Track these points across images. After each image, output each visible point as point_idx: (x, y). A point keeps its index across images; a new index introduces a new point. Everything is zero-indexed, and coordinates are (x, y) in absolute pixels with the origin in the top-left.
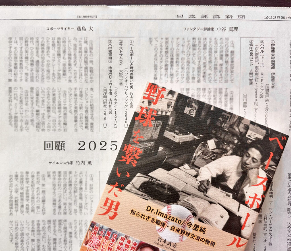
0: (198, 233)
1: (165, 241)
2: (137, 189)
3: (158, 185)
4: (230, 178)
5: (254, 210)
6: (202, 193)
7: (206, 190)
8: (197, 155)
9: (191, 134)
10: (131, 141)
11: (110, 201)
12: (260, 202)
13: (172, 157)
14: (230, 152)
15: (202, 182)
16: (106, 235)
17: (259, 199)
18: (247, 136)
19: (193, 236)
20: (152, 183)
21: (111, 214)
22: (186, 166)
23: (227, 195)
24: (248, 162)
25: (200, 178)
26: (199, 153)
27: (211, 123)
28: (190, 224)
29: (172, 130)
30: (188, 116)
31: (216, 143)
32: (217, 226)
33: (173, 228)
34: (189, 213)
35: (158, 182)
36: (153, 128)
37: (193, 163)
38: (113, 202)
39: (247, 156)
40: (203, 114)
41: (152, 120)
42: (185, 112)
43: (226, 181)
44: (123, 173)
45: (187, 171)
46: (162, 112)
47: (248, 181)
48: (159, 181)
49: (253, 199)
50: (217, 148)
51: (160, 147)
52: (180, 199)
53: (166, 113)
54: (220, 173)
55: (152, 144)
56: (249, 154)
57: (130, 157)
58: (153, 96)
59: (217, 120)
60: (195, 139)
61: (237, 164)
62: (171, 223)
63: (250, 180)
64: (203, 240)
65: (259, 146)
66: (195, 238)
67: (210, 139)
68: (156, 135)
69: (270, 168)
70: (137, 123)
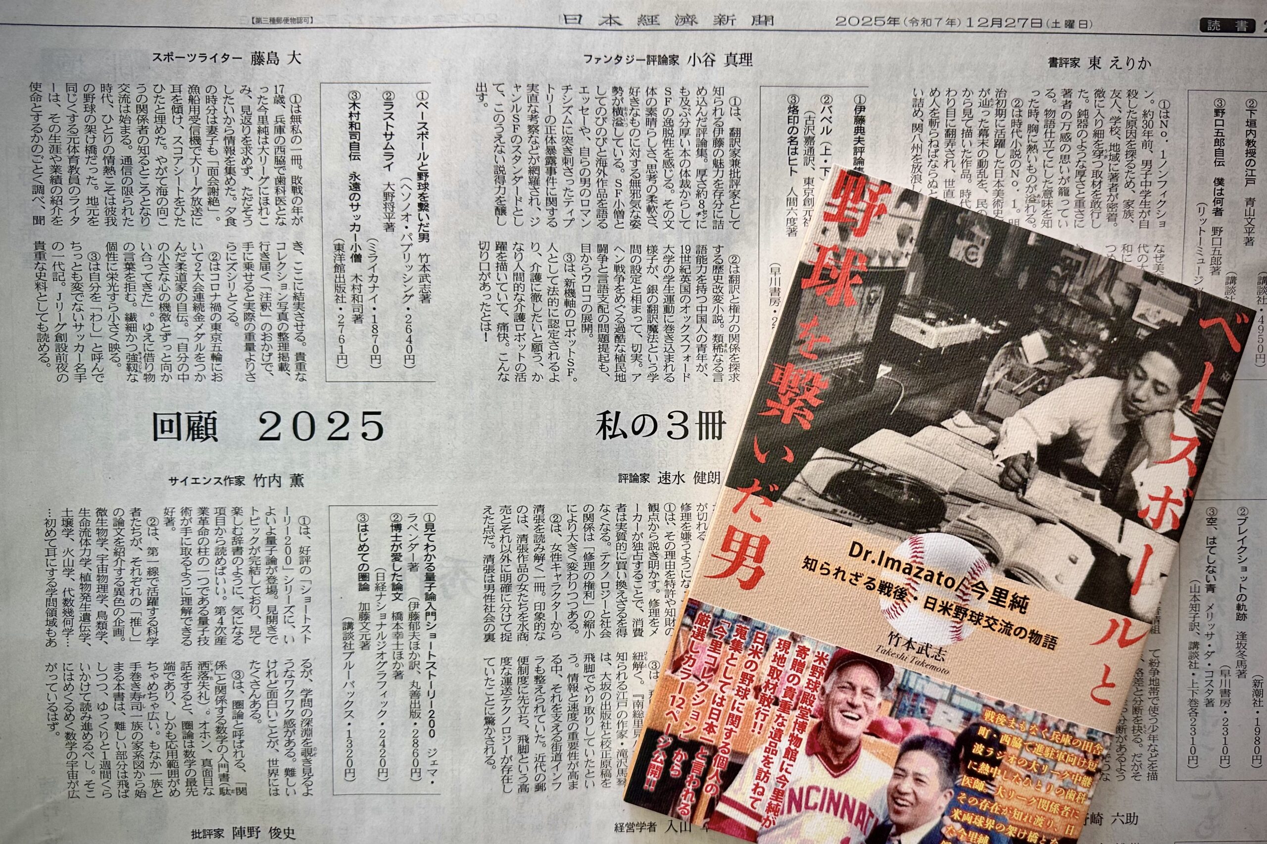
0: (1005, 614)
1: (910, 642)
2: (817, 494)
3: (881, 478)
4: (1091, 445)
5: (1165, 534)
6: (1013, 494)
7: (1023, 485)
8: (993, 382)
9: (973, 320)
10: (793, 351)
11: (738, 536)
12: (1180, 511)
13: (917, 395)
14: (1090, 367)
15: (1009, 463)
16: (735, 636)
17: (1177, 502)
18: (1135, 317)
19: (991, 622)
20: (864, 476)
21: (745, 573)
22: (962, 417)
23: (1086, 496)
24: (1140, 394)
25: (1004, 451)
26: (999, 375)
27: (1030, 284)
28: (981, 588)
29: (916, 312)
30: (960, 266)
31: (1047, 342)
32: (1062, 588)
33: (930, 604)
34: (975, 554)
35: (881, 470)
36: (857, 308)
37: (982, 407)
38: (747, 537)
39: (1137, 377)
40: (1006, 256)
41: (855, 285)
42: (952, 254)
43: (1081, 453)
44: (775, 449)
45: (966, 432)
46: (883, 259)
47: (1145, 449)
48: (884, 466)
49: (1160, 503)
50: (1049, 358)
51: (881, 367)
52: (947, 516)
53: (896, 259)
54: (1062, 432)
55: (858, 357)
56: (1144, 372)
57: (792, 401)
58: (855, 210)
59: (1048, 272)
60: (984, 334)
61: (1110, 402)
62: (924, 589)
63: (1150, 448)
64: (1023, 633)
65: (1171, 344)
66: (997, 627)
67: (1029, 333)
68: (867, 331)
69: (1205, 409)
70: (807, 297)
